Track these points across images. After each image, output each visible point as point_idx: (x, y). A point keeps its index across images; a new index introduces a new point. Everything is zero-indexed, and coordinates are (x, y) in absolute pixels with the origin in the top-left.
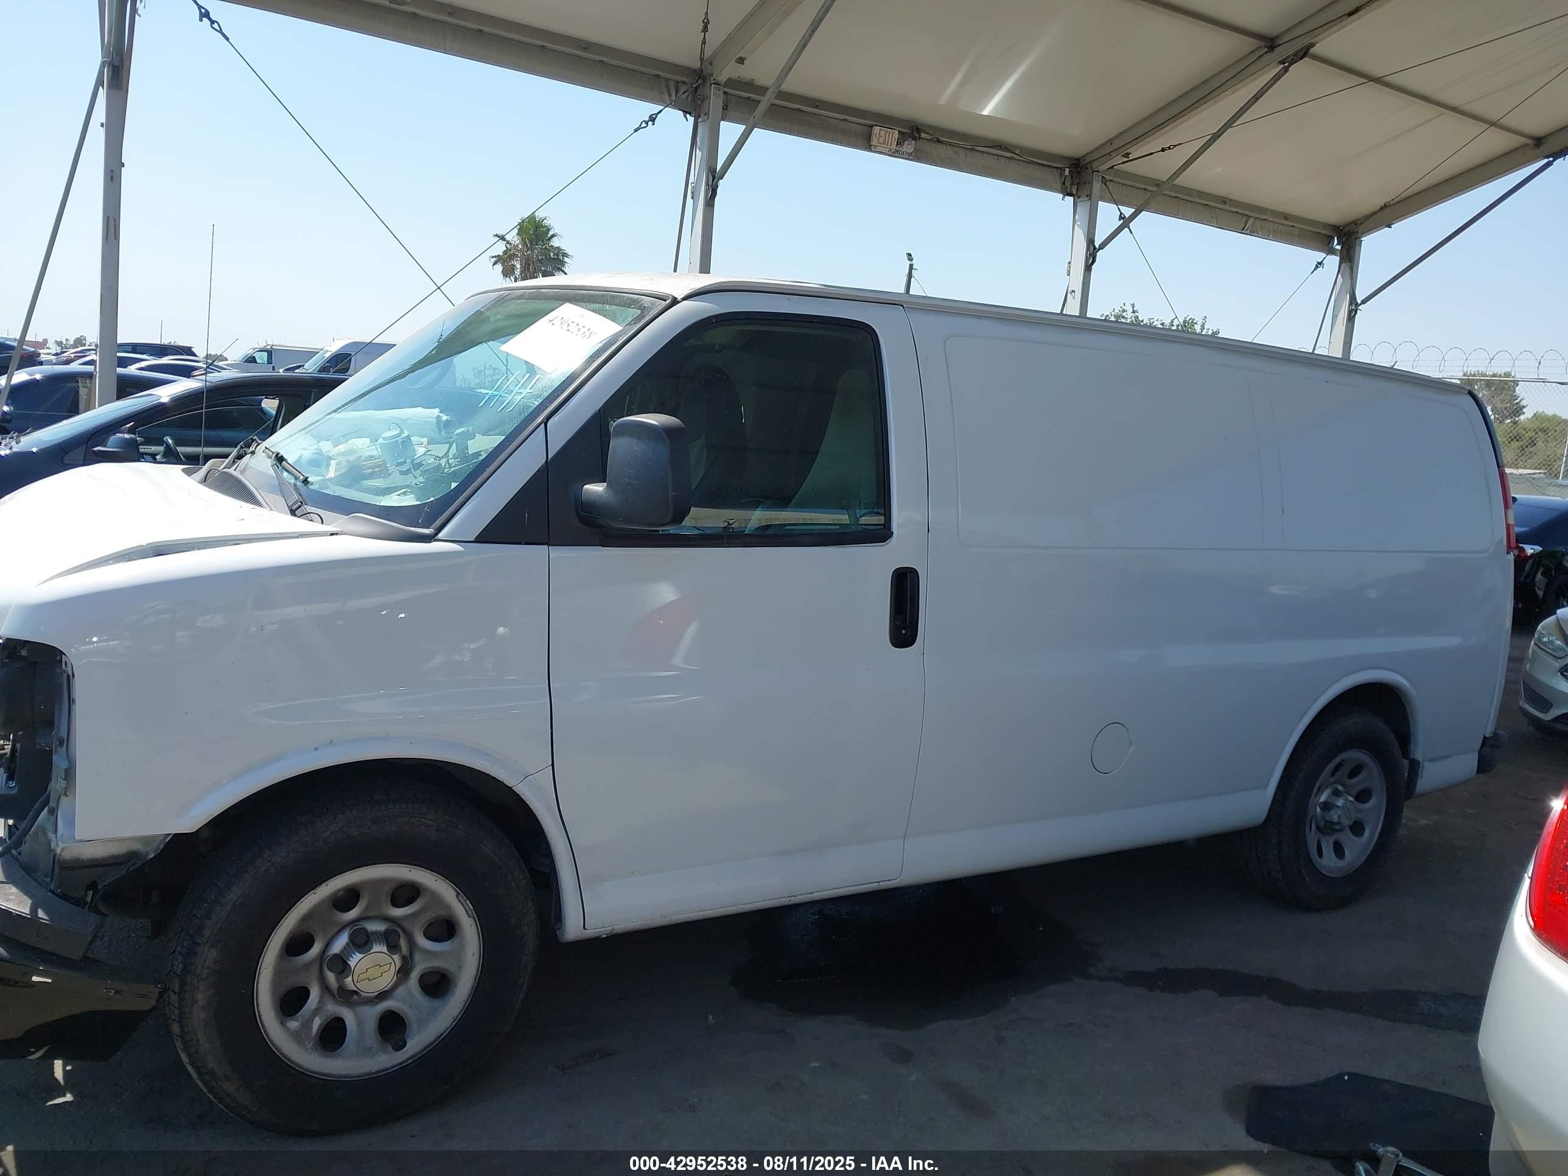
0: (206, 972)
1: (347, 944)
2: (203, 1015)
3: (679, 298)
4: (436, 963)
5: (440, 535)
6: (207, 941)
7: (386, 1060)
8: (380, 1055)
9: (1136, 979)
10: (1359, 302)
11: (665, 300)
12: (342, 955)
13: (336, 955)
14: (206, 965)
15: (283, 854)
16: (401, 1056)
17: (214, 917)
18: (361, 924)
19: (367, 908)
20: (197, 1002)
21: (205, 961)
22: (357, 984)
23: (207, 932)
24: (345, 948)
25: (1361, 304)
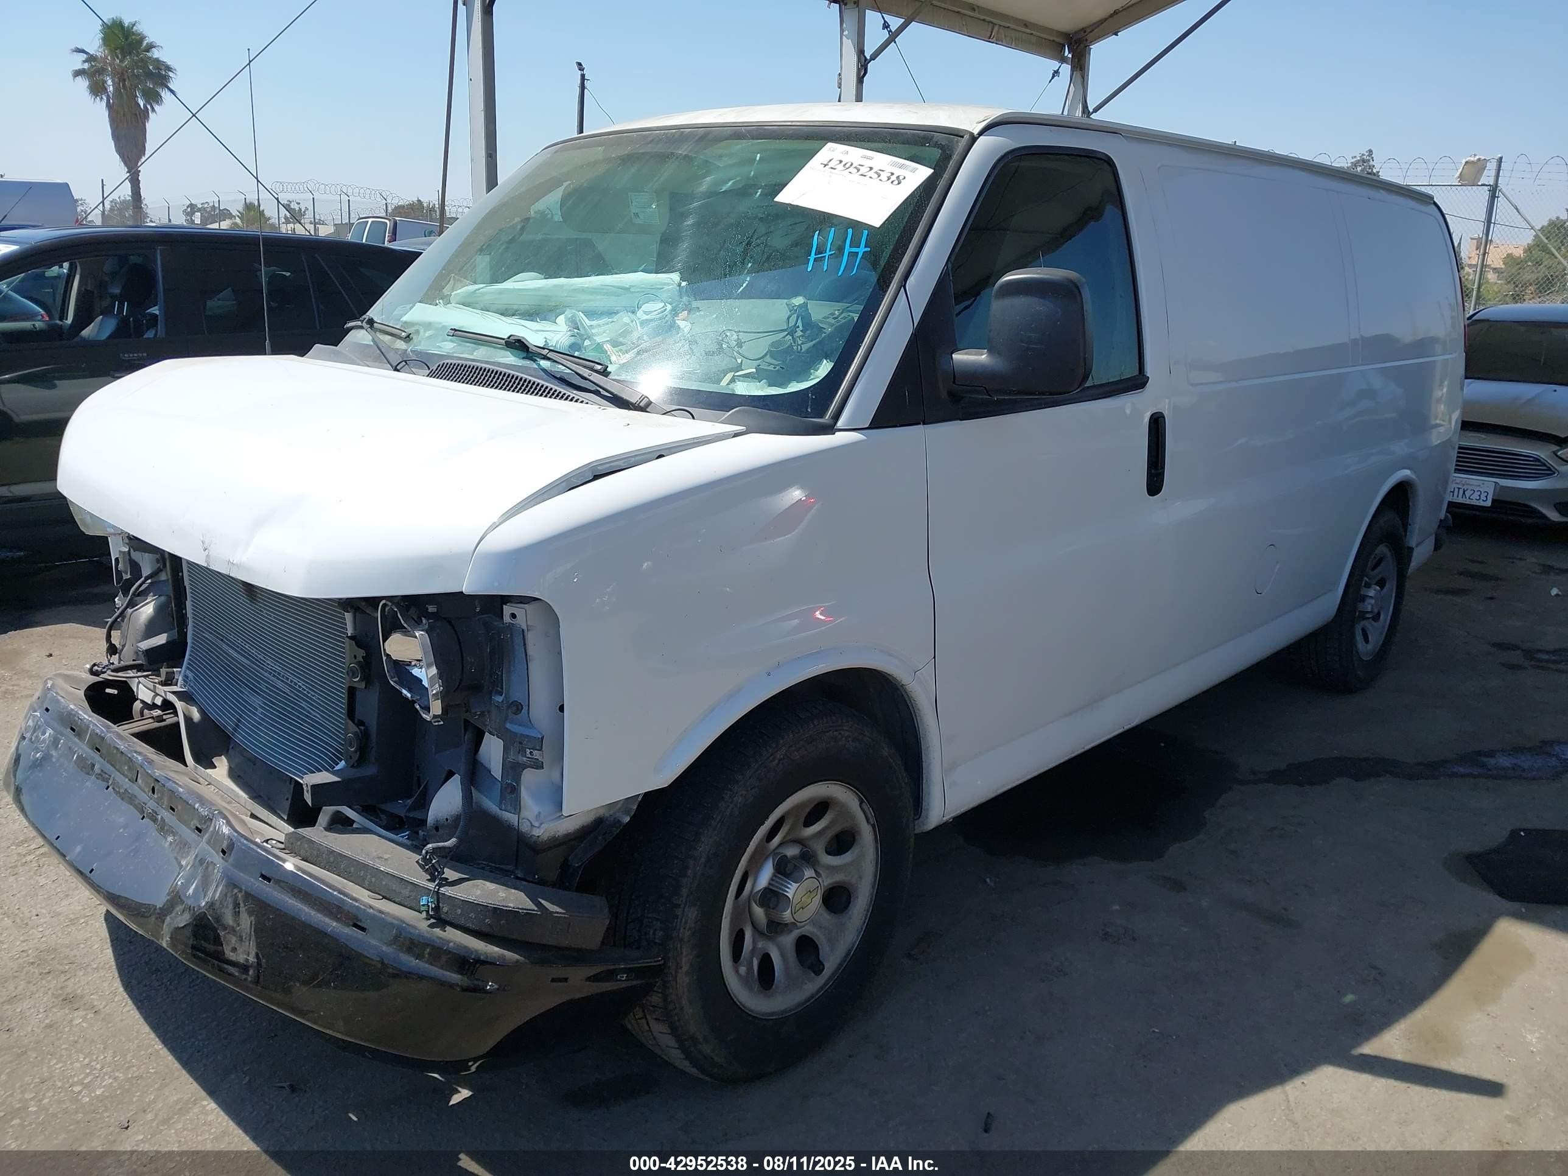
0: (688, 933)
1: (774, 875)
2: (687, 980)
3: (976, 132)
4: (839, 878)
5: (840, 424)
6: (686, 902)
7: (812, 985)
8: (806, 984)
9: (1277, 777)
10: (1091, 111)
11: (963, 137)
12: (771, 887)
13: (765, 889)
14: (687, 927)
15: (744, 793)
16: (821, 980)
17: (689, 872)
18: (781, 851)
19: (788, 833)
20: (681, 968)
21: (686, 922)
22: (794, 916)
23: (685, 891)
24: (772, 879)
25: (1093, 113)
